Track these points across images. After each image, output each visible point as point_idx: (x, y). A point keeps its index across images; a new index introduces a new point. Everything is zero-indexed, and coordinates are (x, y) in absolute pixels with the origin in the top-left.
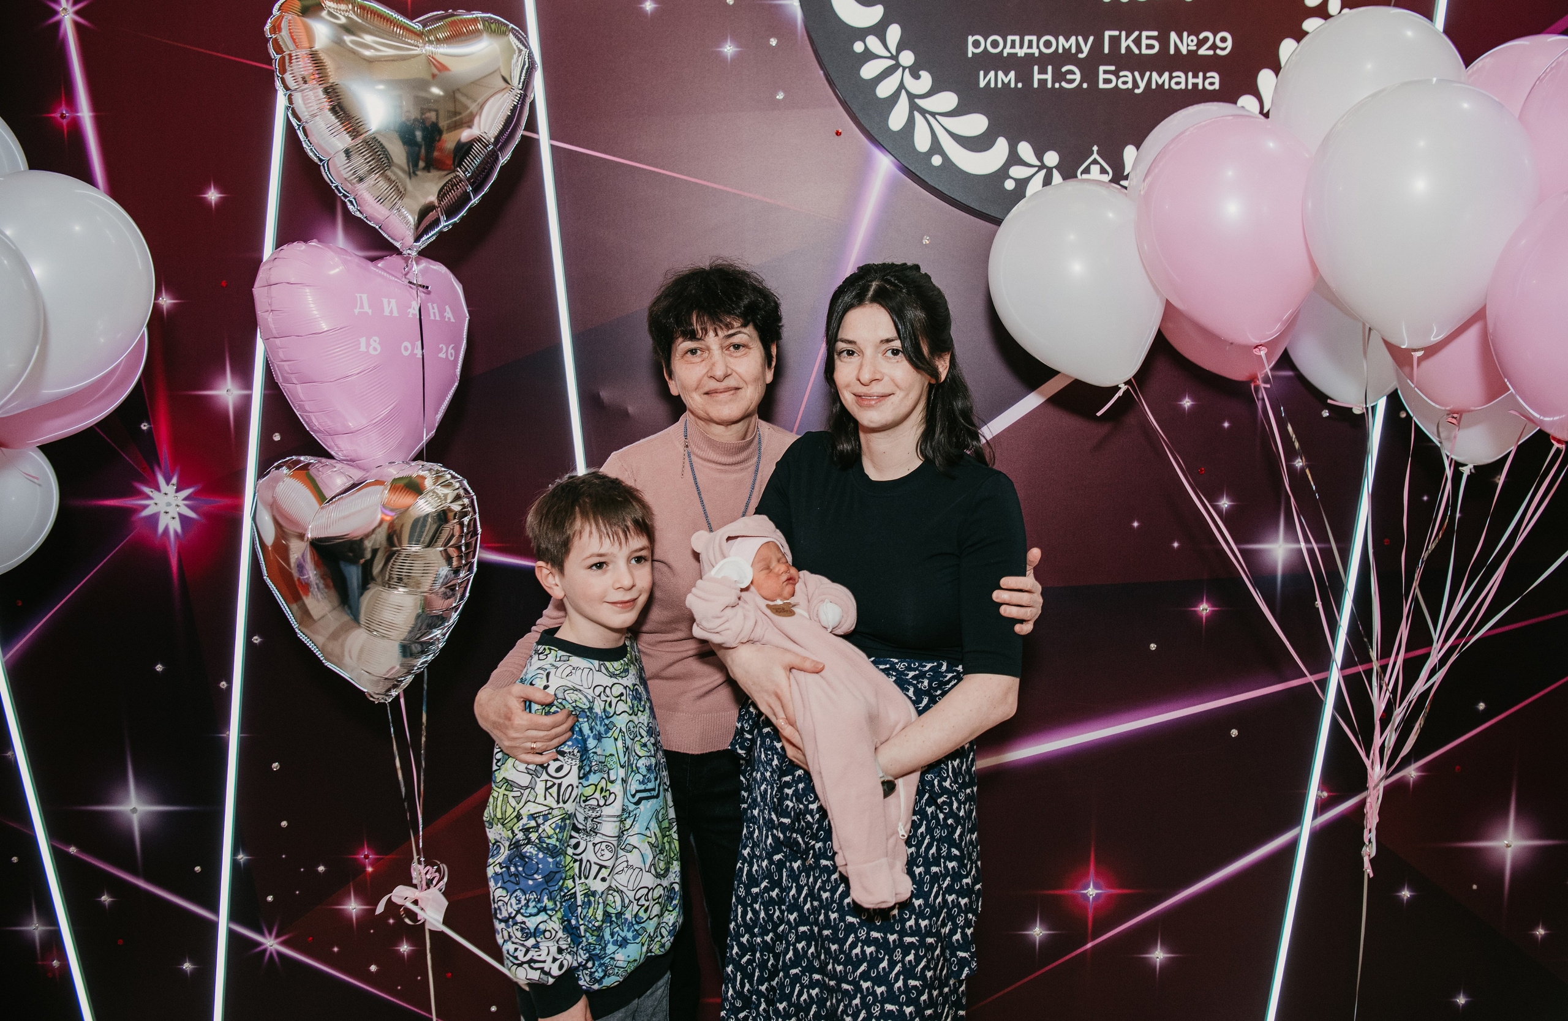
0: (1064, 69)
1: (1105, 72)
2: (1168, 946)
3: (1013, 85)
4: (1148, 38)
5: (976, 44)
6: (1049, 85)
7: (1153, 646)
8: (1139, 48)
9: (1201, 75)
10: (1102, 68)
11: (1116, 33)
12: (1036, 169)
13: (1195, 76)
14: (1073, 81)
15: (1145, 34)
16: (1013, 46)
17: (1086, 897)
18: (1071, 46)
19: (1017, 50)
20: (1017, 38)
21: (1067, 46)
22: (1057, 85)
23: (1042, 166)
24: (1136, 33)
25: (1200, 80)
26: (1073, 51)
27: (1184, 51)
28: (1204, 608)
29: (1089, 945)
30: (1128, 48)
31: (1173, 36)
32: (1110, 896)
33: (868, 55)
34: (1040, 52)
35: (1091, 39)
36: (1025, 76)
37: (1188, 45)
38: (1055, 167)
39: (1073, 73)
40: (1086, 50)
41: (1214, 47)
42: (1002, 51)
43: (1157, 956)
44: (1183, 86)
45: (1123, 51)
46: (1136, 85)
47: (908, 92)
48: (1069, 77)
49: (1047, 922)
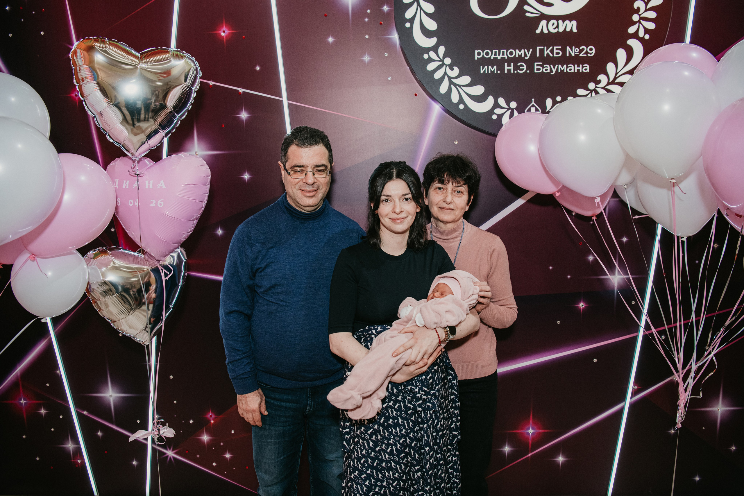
0: (519, 64)
1: (537, 65)
2: (565, 455)
3: (495, 72)
4: (557, 49)
5: (479, 54)
6: (512, 72)
7: (559, 322)
8: (553, 54)
9: (581, 65)
10: (536, 64)
11: (542, 47)
12: (507, 109)
13: (578, 66)
14: (523, 69)
15: (555, 48)
16: (495, 55)
17: (528, 433)
18: (522, 54)
19: (497, 56)
20: (497, 51)
21: (520, 54)
22: (516, 72)
23: (509, 108)
24: (551, 47)
25: (580, 68)
26: (523, 56)
27: (573, 55)
28: (582, 305)
29: (530, 455)
30: (548, 54)
31: (568, 48)
32: (539, 433)
33: (430, 60)
34: (508, 56)
35: (531, 50)
36: (501, 68)
37: (575, 52)
38: (515, 109)
39: (523, 66)
40: (529, 55)
41: (587, 53)
42: (490, 57)
43: (560, 459)
44: (573, 71)
45: (545, 55)
46: (551, 71)
47: (448, 76)
48: (521, 68)
49: (511, 445)
